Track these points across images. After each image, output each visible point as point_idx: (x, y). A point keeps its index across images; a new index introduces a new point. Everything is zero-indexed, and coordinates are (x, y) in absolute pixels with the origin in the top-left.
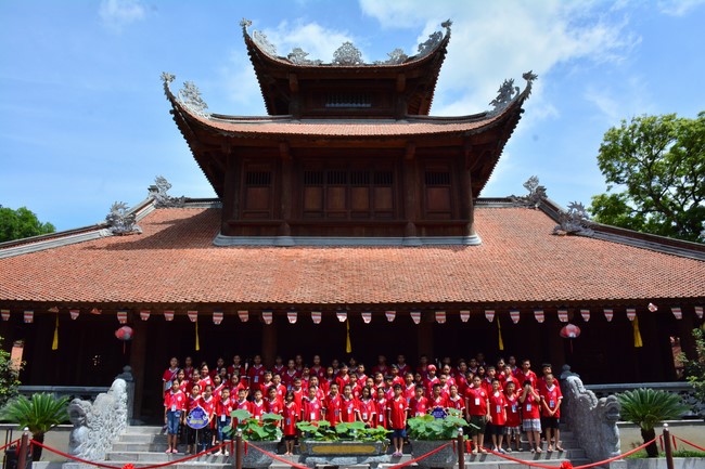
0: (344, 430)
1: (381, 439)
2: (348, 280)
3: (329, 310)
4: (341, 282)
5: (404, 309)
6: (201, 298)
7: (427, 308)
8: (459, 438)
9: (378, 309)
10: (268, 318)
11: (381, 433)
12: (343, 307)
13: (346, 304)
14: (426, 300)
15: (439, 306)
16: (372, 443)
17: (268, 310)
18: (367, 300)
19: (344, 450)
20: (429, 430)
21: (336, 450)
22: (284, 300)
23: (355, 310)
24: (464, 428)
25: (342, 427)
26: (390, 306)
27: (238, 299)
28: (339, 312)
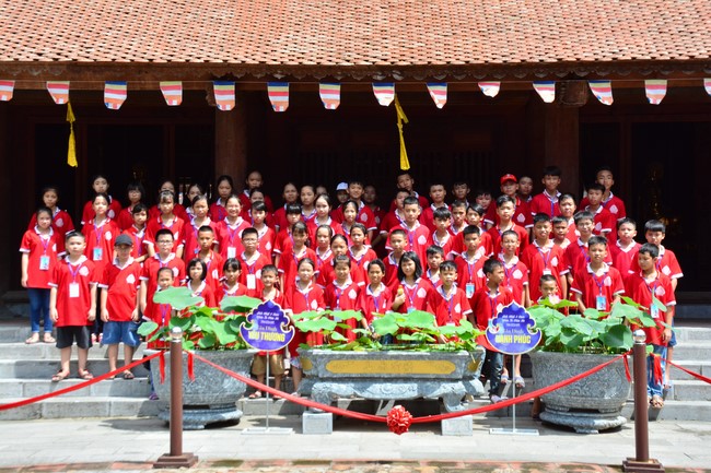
0: (392, 329)
1: (467, 347)
2: (396, 13)
3: (354, 82)
4: (381, 18)
5: (520, 76)
6: (75, 53)
7: (570, 75)
8: (637, 350)
9: (462, 78)
10: (225, 98)
11: (467, 335)
12: (386, 74)
13: (393, 67)
14: (569, 56)
15: (596, 70)
16: (448, 356)
17: (225, 80)
18: (440, 59)
19: (390, 368)
20: (568, 331)
21: (374, 368)
22: (259, 58)
23: (412, 80)
25: (387, 323)
26: (489, 71)
27: (160, 57)
28: (379, 83)
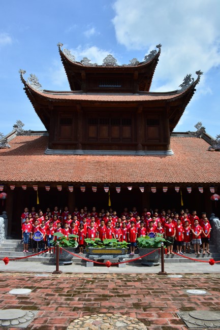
0: (107, 243)
1: (125, 247)
2: (109, 171)
3: (101, 186)
4: (106, 172)
5: (136, 185)
6: (39, 179)
7: (147, 185)
8: (162, 247)
9: (124, 185)
10: (71, 189)
11: (125, 244)
12: (107, 184)
13: (109, 183)
14: (147, 181)
15: (153, 184)
16: (120, 249)
17: (71, 185)
18: (119, 181)
19: (107, 252)
20: (147, 243)
21: (103, 252)
22: (79, 180)
23: (112, 186)
24: (164, 242)
25: (106, 241)
26: (130, 184)
27: (57, 180)
28: (105, 187)
